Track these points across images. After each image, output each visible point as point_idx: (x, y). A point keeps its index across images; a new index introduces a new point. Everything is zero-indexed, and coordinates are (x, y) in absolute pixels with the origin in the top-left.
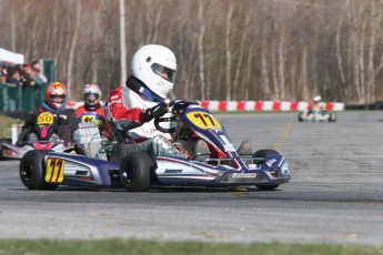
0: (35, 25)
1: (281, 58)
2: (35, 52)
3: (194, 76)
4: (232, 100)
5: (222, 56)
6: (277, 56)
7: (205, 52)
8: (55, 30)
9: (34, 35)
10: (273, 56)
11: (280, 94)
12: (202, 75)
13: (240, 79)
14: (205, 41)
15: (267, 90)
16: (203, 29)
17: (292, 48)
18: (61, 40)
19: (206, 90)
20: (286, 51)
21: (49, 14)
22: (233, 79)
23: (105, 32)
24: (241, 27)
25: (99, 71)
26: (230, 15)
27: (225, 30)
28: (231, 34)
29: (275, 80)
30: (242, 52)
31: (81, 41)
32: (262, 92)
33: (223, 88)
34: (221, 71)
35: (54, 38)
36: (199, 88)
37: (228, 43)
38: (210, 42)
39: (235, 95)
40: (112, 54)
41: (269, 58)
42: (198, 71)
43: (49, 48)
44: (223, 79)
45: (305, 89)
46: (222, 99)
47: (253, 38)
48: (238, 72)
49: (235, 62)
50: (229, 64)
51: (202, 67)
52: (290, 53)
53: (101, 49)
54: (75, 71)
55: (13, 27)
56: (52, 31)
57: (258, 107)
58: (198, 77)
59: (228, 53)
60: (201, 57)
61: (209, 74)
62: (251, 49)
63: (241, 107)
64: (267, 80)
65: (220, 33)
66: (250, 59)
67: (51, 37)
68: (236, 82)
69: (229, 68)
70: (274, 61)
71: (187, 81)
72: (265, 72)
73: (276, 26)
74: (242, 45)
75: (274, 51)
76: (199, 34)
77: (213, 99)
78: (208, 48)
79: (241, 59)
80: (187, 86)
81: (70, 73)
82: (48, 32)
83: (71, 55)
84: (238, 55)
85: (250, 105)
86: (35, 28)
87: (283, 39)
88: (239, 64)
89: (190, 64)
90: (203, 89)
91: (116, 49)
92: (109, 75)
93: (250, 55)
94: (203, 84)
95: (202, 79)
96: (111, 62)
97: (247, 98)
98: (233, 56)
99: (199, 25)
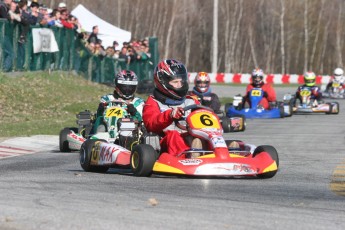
0: (138, 1)
2: (137, 25)
3: (275, 49)
5: (301, 33)
7: (286, 29)
8: (155, 5)
9: (137, 10)
12: (282, 49)
13: (316, 54)
14: (286, 19)
16: (283, 9)
18: (160, 16)
19: (286, 63)
22: (310, 53)
23: (199, 9)
24: (318, 8)
25: (192, 43)
27: (304, 10)
28: (309, 13)
30: (318, 30)
31: (178, 16)
33: (301, 61)
34: (300, 46)
35: (155, 13)
36: (280, 61)
37: (306, 22)
39: (311, 67)
40: (204, 28)
42: (279, 45)
43: (149, 21)
44: (302, 53)
46: (300, 73)
47: (328, 17)
48: (314, 49)
49: (312, 38)
50: (306, 40)
51: (283, 43)
53: (195, 23)
54: (172, 43)
55: (120, 3)
56: (152, 7)
58: (278, 51)
59: (306, 31)
60: (282, 33)
61: (289, 48)
62: (326, 28)
64: (340, 55)
65: (299, 13)
66: (325, 38)
67: (151, 12)
68: (313, 56)
69: (306, 44)
71: (270, 53)
72: (339, 48)
74: (319, 23)
76: (281, 13)
77: (292, 73)
78: (289, 24)
79: (317, 36)
80: (269, 57)
81: (167, 44)
82: (149, 8)
83: (170, 30)
84: (315, 32)
85: (325, 79)
86: (138, 5)
88: (316, 40)
89: (272, 39)
90: (283, 62)
91: (208, 24)
92: (201, 46)
93: (326, 33)
94: (283, 57)
95: (283, 52)
96: (203, 35)
97: (322, 70)
98: (311, 33)
99: (281, 5)
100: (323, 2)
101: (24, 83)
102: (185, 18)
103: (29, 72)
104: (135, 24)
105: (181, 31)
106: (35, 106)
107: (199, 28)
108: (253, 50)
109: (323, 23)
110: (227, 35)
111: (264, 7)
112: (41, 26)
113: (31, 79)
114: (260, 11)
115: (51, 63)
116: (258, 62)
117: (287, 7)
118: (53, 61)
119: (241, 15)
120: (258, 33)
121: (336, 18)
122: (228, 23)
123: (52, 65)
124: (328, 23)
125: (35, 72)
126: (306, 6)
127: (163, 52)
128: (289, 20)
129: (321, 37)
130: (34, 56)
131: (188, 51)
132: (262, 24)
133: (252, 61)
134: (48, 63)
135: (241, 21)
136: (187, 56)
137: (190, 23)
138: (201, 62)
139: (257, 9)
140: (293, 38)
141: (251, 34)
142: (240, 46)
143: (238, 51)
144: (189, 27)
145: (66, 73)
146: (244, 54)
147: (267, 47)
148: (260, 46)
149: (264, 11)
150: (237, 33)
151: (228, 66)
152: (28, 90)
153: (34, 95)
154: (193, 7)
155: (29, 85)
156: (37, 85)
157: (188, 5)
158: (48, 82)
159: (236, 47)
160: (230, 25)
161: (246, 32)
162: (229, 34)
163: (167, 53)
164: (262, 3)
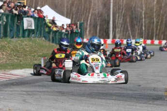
0: (75, 5)
2: (74, 16)
3: (140, 28)
4: (156, 40)
5: (152, 20)
7: (145, 18)
8: (83, 7)
9: (74, 9)
12: (143, 28)
13: (160, 30)
14: (145, 13)
16: (144, 8)
18: (85, 11)
22: (157, 30)
23: (103, 9)
24: (161, 8)
25: (100, 25)
26: (155, 3)
27: (154, 9)
28: (156, 11)
30: (160, 18)
31: (93, 12)
34: (152, 26)
35: (82, 10)
36: (142, 33)
37: (155, 14)
38: (147, 14)
39: (157, 37)
40: (106, 18)
44: (153, 29)
46: (152, 39)
47: (166, 12)
48: (159, 27)
49: (158, 22)
50: (155, 23)
51: (143, 25)
53: (101, 15)
54: (90, 24)
55: (65, 5)
58: (142, 28)
59: (155, 19)
60: (143, 20)
61: (146, 27)
62: (164, 17)
63: (160, 43)
65: (151, 10)
66: (164, 22)
67: (81, 10)
68: (158, 31)
69: (155, 25)
71: (137, 29)
74: (161, 15)
76: (143, 10)
77: (148, 39)
78: (147, 16)
79: (160, 22)
80: (137, 31)
82: (80, 8)
83: (89, 18)
84: (159, 20)
85: (164, 42)
86: (74, 6)
88: (159, 24)
89: (138, 23)
90: (144, 34)
91: (108, 16)
92: (105, 26)
93: (164, 20)
94: (144, 32)
96: (105, 21)
97: (162, 38)
98: (157, 20)
99: (142, 6)
100: (163, 5)
101: (19, 44)
102: (97, 12)
103: (22, 38)
104: (73, 15)
105: (95, 19)
106: (25, 55)
107: (104, 17)
108: (129, 28)
109: (163, 15)
110: (117, 21)
112: (28, 17)
113: (23, 42)
114: (133, 9)
115: (33, 34)
116: (132, 34)
117: (146, 7)
118: (34, 33)
119: (123, 12)
120: (132, 20)
122: (117, 15)
123: (33, 35)
124: (166, 15)
125: (25, 39)
126: (155, 8)
127: (86, 29)
129: (162, 22)
130: (24, 31)
131: (98, 28)
132: (134, 15)
133: (129, 33)
134: (31, 34)
135: (124, 14)
136: (98, 31)
137: (99, 15)
138: (104, 34)
139: (131, 9)
140: (149, 22)
141: (128, 21)
142: (123, 26)
143: (122, 28)
144: (99, 17)
145: (40, 39)
146: (125, 30)
147: (136, 27)
148: (133, 26)
149: (135, 9)
150: (122, 20)
151: (118, 35)
152: (21, 47)
153: (24, 50)
154: (101, 7)
155: (22, 45)
156: (26, 45)
157: (98, 6)
158: (31, 43)
159: (121, 27)
160: (119, 16)
161: (126, 19)
162: (118, 20)
163: (88, 29)
164: (134, 6)
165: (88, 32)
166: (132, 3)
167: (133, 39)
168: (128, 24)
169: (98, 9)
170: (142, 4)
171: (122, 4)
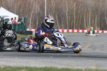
0: (22, 7)
1: (90, 18)
2: (21, 15)
4: (75, 29)
5: (73, 17)
6: (88, 17)
7: (68, 16)
8: (27, 9)
10: (87, 17)
11: (89, 28)
12: (67, 22)
13: (78, 24)
14: (68, 13)
15: (85, 27)
16: (67, 10)
17: (93, 15)
18: (28, 12)
19: (68, 26)
20: (91, 16)
21: (25, 4)
22: (76, 23)
24: (78, 9)
25: (39, 20)
26: (75, 6)
28: (75, 11)
29: (88, 24)
31: (34, 12)
32: (84, 27)
34: (73, 21)
37: (74, 13)
41: (86, 18)
42: (66, 21)
43: (25, 14)
44: (73, 23)
45: (96, 27)
46: (73, 29)
47: (81, 12)
48: (77, 21)
49: (76, 19)
50: (75, 19)
51: (67, 20)
52: (92, 17)
54: (32, 20)
55: (16, 8)
56: (26, 9)
57: (83, 31)
58: (66, 23)
59: (75, 16)
60: (67, 17)
61: (69, 22)
62: (81, 15)
63: (78, 31)
64: (85, 24)
65: (72, 11)
66: (81, 18)
68: (77, 24)
69: (75, 20)
70: (87, 19)
72: (85, 22)
73: (88, 9)
74: (78, 14)
75: (87, 16)
77: (70, 29)
79: (78, 18)
81: (30, 21)
82: (25, 10)
83: (31, 16)
84: (77, 17)
85: (81, 31)
86: (21, 9)
87: (90, 13)
88: (78, 20)
89: (64, 19)
91: (43, 15)
94: (68, 25)
95: (67, 23)
96: (42, 18)
98: (76, 17)
99: (66, 8)
100: (80, 7)
105: (35, 17)
107: (41, 16)
111: (61, 9)
114: (60, 10)
116: (60, 26)
117: (68, 9)
119: (54, 12)
120: (59, 18)
121: (84, 12)
122: (50, 14)
126: (74, 9)
127: (29, 23)
128: (69, 13)
129: (79, 18)
131: (37, 23)
132: (61, 14)
133: (58, 26)
135: (54, 13)
136: (37, 25)
137: (38, 14)
139: (59, 10)
140: (71, 19)
144: (38, 15)
146: (55, 24)
149: (61, 10)
154: (39, 9)
161: (56, 17)
163: (30, 24)
164: (60, 7)
165: (30, 26)
166: (59, 6)
167: (60, 29)
168: (57, 20)
169: (37, 10)
170: (66, 7)
171: (52, 6)
